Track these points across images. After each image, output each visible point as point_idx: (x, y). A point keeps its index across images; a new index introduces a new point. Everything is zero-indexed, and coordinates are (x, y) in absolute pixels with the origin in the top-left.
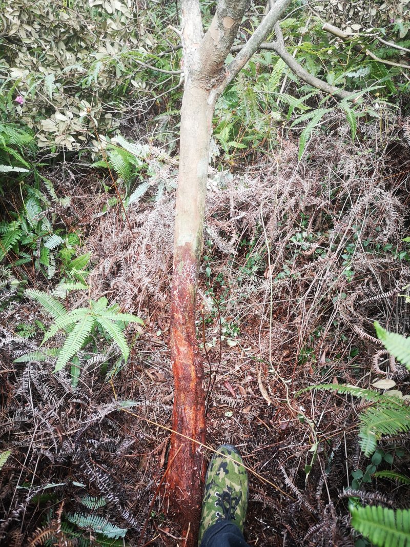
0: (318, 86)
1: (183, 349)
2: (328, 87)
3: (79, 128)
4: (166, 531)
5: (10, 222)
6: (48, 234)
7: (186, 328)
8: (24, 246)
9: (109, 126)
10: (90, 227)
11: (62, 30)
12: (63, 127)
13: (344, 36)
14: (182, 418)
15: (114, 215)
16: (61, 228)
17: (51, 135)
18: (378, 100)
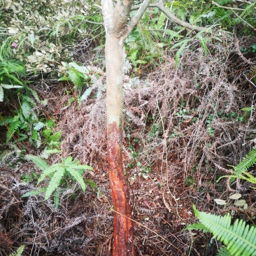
0: (184, 26)
1: (117, 182)
2: (190, 26)
5: (13, 117)
6: (36, 122)
7: (118, 170)
8: (22, 130)
9: (67, 56)
10: (60, 115)
12: (40, 59)
14: (119, 222)
15: (73, 107)
16: (43, 118)
17: (34, 65)
18: (221, 30)
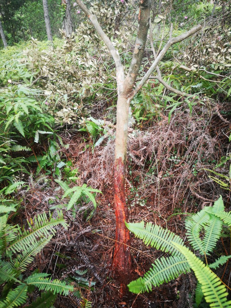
0: (176, 93)
1: (119, 204)
2: (181, 93)
3: (73, 115)
4: (113, 285)
5: (43, 156)
6: (59, 161)
7: (121, 194)
8: (49, 167)
9: (86, 113)
10: (77, 158)
11: (66, 74)
12: (66, 114)
13: (190, 70)
14: (120, 235)
15: (88, 152)
16: (64, 159)
17: (61, 118)
18: (205, 97)
